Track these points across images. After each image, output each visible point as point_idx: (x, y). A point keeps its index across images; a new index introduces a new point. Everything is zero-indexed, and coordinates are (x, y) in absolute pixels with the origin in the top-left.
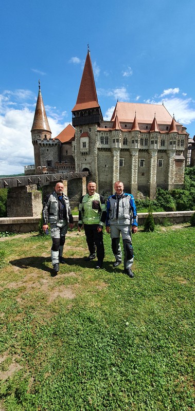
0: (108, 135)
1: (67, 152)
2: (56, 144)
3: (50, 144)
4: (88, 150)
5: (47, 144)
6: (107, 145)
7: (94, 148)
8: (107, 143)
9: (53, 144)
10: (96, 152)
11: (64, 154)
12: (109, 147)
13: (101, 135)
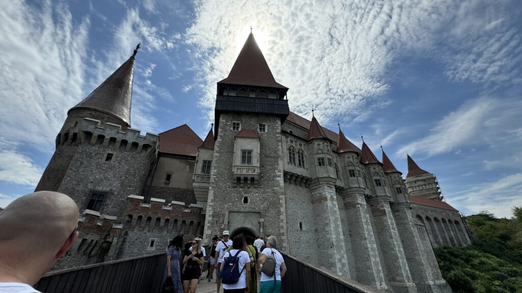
0: (303, 148)
1: (169, 177)
2: (146, 147)
3: (124, 142)
4: (257, 171)
5: (113, 140)
6: (302, 169)
7: (274, 169)
8: (301, 164)
9: (135, 145)
10: (281, 180)
11: (160, 182)
12: (309, 176)
13: (289, 143)
